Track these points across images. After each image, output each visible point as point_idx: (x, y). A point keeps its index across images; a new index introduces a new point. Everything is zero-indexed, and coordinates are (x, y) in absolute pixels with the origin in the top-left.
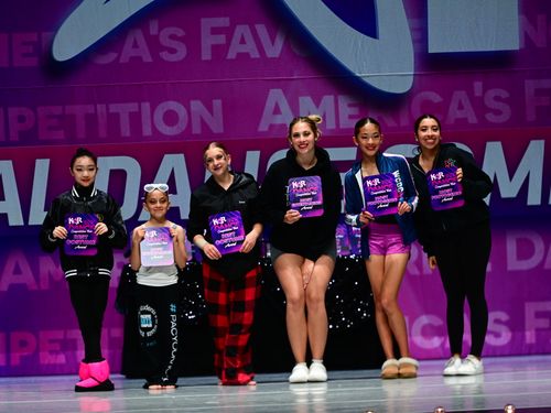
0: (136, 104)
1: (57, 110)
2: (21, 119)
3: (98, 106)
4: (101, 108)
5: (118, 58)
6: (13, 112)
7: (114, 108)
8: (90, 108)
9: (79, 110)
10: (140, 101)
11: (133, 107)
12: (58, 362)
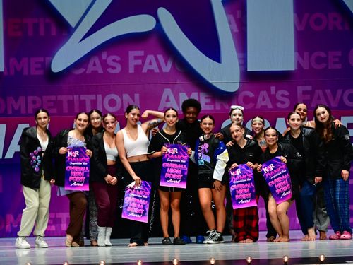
0: (94, 96)
1: (53, 98)
2: (34, 102)
3: (75, 96)
4: (76, 97)
5: (86, 71)
6: (30, 98)
7: (83, 97)
8: (70, 97)
9: (64, 98)
10: (96, 93)
11: (93, 97)
12: (51, 230)
